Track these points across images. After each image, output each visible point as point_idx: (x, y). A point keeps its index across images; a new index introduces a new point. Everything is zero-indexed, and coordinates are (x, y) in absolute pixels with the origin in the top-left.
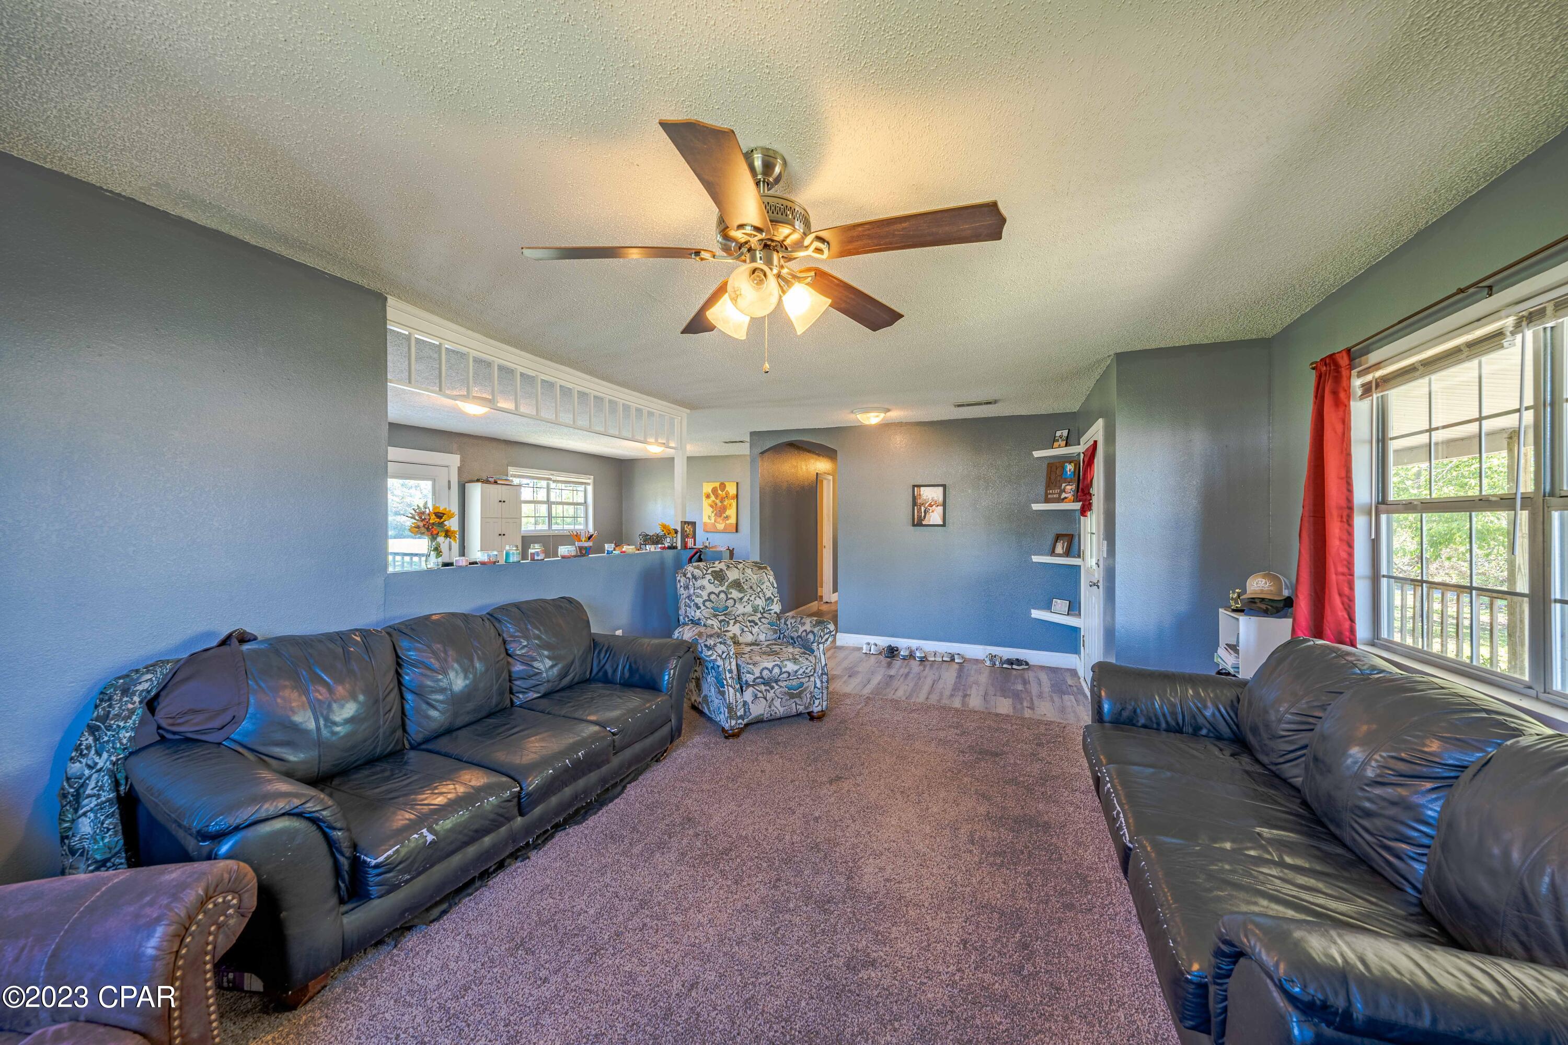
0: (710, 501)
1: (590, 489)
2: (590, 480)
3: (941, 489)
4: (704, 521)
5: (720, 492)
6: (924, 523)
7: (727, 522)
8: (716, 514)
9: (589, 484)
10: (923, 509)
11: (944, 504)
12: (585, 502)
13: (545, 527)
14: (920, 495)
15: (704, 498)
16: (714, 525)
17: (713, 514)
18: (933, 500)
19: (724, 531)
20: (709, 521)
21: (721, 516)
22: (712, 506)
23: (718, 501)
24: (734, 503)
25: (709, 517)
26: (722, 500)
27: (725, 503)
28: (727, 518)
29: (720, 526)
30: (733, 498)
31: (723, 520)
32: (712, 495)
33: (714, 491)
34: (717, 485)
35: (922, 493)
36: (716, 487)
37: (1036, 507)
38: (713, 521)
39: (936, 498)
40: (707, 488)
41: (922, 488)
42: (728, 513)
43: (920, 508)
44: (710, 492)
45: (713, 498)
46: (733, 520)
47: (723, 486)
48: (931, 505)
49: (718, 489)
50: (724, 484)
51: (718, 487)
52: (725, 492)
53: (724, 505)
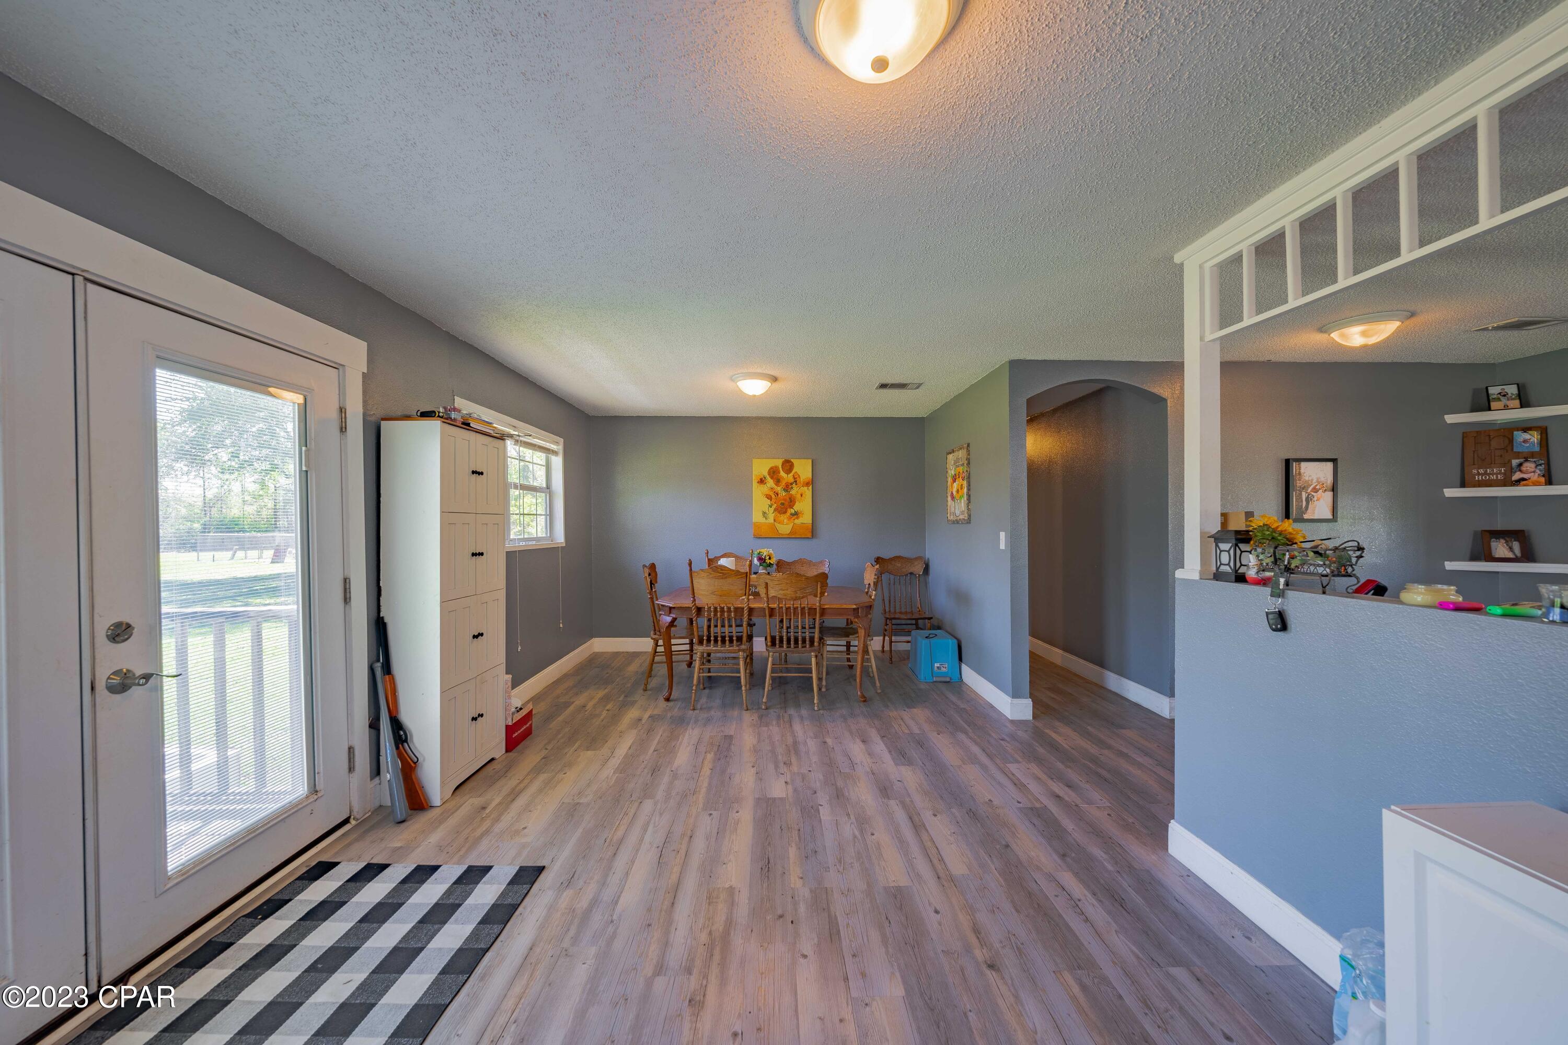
0: (765, 489)
1: (557, 462)
2: (558, 447)
3: (1330, 465)
4: (754, 520)
5: (782, 474)
6: (1306, 517)
7: (797, 521)
8: (775, 510)
9: (555, 453)
10: (1304, 495)
11: (1334, 489)
12: (548, 487)
14: (1300, 474)
15: (755, 484)
16: (773, 527)
17: (772, 510)
18: (1318, 482)
19: (792, 536)
20: (763, 520)
21: (785, 512)
22: (769, 497)
23: (779, 489)
24: (808, 492)
25: (764, 513)
26: (787, 488)
27: (793, 492)
28: (796, 514)
29: (785, 528)
30: (807, 484)
31: (788, 519)
32: (769, 479)
33: (773, 472)
34: (779, 463)
35: (1302, 471)
36: (776, 467)
37: (1449, 493)
38: (771, 520)
39: (1322, 479)
40: (761, 467)
41: (1303, 464)
42: (797, 507)
43: (1301, 494)
44: (766, 474)
45: (770, 483)
46: (806, 519)
47: (788, 466)
48: (1315, 490)
49: (781, 469)
50: (791, 462)
51: (780, 467)
52: (792, 474)
53: (792, 495)
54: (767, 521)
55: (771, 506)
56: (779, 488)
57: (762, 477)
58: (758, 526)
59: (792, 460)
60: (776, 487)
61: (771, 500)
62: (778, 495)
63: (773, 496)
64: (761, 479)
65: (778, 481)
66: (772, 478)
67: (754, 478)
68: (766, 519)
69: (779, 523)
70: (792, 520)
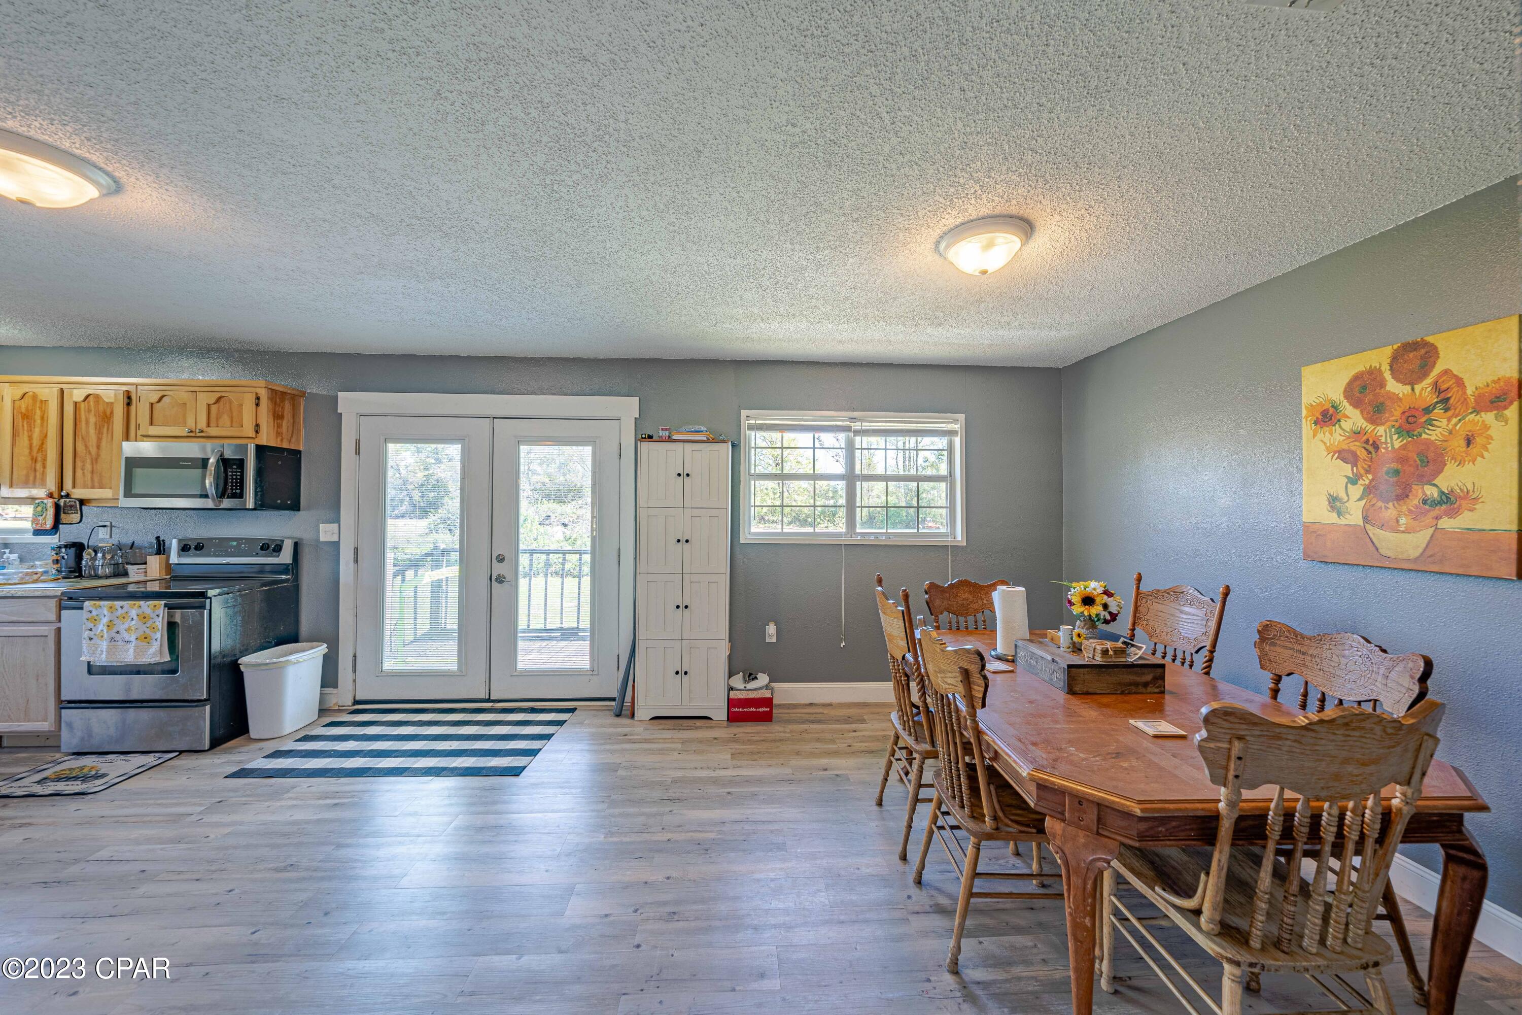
0: (1336, 436)
4: (1303, 515)
5: (1393, 386)
7: (1447, 524)
8: (1369, 490)
12: (951, 474)
13: (841, 528)
15: (1307, 427)
16: (1360, 535)
17: (1356, 491)
20: (1333, 518)
21: (1403, 496)
22: (1344, 455)
24: (1500, 425)
25: (1335, 499)
26: (1414, 423)
27: (1435, 433)
29: (1401, 539)
30: (1495, 401)
31: (1416, 515)
32: (1348, 409)
33: (1364, 387)
34: (1382, 356)
36: (1375, 370)
40: (1324, 381)
44: (1340, 396)
45: (1354, 418)
47: (1417, 357)
49: (1387, 375)
50: (1425, 344)
51: (1386, 368)
52: (1429, 380)
53: (1428, 443)
54: (1343, 521)
55: (1353, 481)
56: (1381, 430)
57: (1328, 406)
58: (1312, 531)
59: (1430, 339)
60: (1370, 427)
61: (1354, 464)
62: (1376, 447)
63: (1362, 454)
64: (1325, 413)
65: (1375, 413)
66: (1356, 404)
67: (1304, 413)
68: (1339, 514)
69: (1382, 527)
70: (1428, 519)
